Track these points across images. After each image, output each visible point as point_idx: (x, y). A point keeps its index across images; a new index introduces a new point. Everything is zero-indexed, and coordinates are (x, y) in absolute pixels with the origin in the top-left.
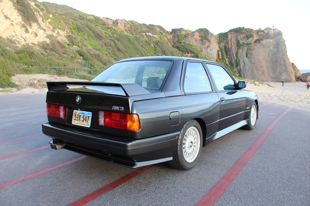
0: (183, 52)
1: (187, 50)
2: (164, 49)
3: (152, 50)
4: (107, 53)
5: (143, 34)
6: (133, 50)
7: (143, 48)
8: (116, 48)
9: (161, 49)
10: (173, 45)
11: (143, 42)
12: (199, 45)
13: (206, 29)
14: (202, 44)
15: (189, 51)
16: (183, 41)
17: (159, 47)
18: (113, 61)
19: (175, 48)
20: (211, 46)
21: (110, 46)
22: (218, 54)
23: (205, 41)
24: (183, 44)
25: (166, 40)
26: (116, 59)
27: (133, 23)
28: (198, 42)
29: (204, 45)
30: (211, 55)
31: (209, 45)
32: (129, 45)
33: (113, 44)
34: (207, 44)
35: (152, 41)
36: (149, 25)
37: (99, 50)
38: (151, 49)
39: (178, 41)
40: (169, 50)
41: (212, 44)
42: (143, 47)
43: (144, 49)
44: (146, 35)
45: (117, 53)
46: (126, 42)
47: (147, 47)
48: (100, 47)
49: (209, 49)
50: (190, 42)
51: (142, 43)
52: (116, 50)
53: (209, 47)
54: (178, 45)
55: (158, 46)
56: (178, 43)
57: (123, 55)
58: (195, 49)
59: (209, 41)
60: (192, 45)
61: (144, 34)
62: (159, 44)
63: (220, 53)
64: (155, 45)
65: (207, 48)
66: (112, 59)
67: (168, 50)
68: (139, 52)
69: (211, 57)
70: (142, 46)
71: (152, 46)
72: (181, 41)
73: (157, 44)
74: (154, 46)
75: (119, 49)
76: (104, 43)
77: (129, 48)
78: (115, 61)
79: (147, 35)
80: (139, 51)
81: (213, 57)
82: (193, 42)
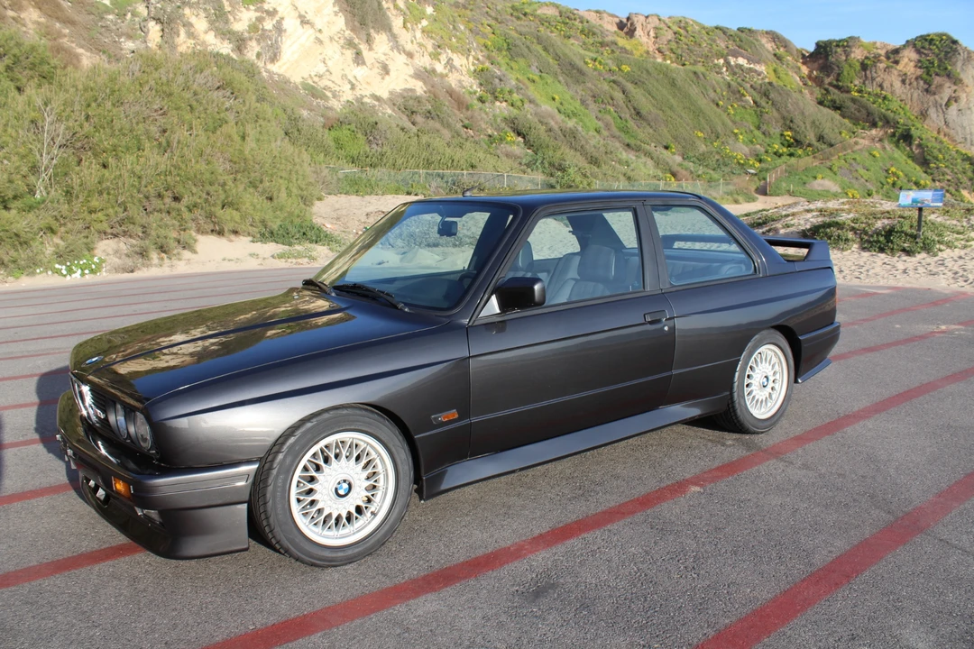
0: (856, 121)
1: (869, 114)
2: (788, 112)
3: (747, 117)
4: (600, 124)
5: (716, 61)
6: (683, 114)
7: (719, 110)
8: (631, 108)
9: (778, 110)
10: (819, 96)
11: (718, 90)
12: (915, 95)
13: (945, 35)
14: (927, 91)
15: (877, 119)
16: (857, 82)
17: (773, 104)
18: (621, 153)
19: (829, 107)
20: (963, 96)
21: (611, 102)
23: (937, 80)
24: (856, 94)
25: (796, 81)
26: (628, 145)
27: (683, 24)
28: (910, 84)
29: (935, 94)
30: (959, 129)
31: (954, 95)
32: (670, 97)
33: (618, 95)
34: (947, 91)
35: (749, 86)
36: (736, 29)
37: (575, 115)
38: (743, 110)
39: (835, 82)
40: (807, 114)
41: (967, 89)
42: (717, 105)
43: (722, 113)
44: (727, 63)
45: (631, 124)
46: (660, 88)
47: (732, 106)
48: (578, 104)
49: (954, 107)
50: (881, 86)
51: (715, 91)
52: (628, 116)
53: (956, 101)
54: (836, 95)
55: (770, 102)
56: (836, 91)
57: (651, 131)
58: (901, 110)
59: (957, 81)
60: (889, 96)
61: (721, 61)
62: (772, 96)
64: (758, 99)
65: (947, 105)
66: (618, 144)
67: (803, 113)
68: (703, 121)
69: (959, 139)
70: (713, 101)
71: (747, 101)
72: (849, 85)
73: (766, 95)
74: (755, 102)
75: (638, 113)
76: (591, 94)
77: (671, 108)
78: (626, 151)
79: (732, 63)
80: (704, 118)
81: (968, 137)
82: (892, 85)
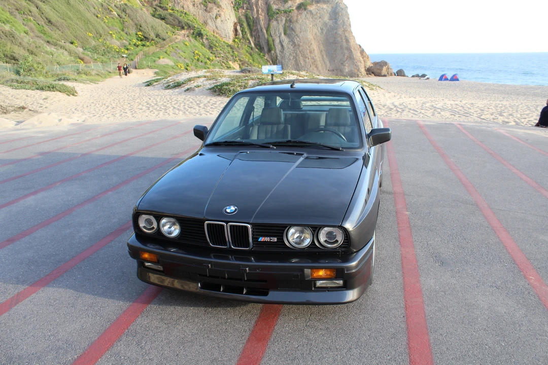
0: (173, 26)
1: (179, 22)
2: (138, 21)
3: (115, 24)
4: (27, 28)
6: (78, 22)
7: (99, 20)
8: (44, 18)
9: (132, 20)
10: (152, 12)
11: (96, 8)
12: (200, 13)
14: (206, 10)
15: (184, 25)
16: (170, 5)
17: (129, 16)
18: (46, 47)
19: (158, 18)
20: (222, 14)
21: (30, 13)
22: (236, 30)
23: (210, 5)
24: (171, 11)
25: (138, 3)
26: (48, 42)
28: (197, 7)
29: (209, 12)
30: (223, 30)
31: (218, 13)
32: (68, 12)
33: (34, 9)
34: (215, 11)
35: (113, 5)
37: (8, 22)
38: (112, 20)
39: (159, 5)
40: (148, 22)
41: (224, 11)
42: (97, 16)
43: (101, 22)
45: (46, 28)
46: (61, 6)
47: (106, 17)
48: (8, 15)
49: (219, 20)
50: (183, 7)
51: (95, 8)
52: (43, 23)
53: (220, 16)
54: (160, 11)
55: (127, 15)
56: (161, 9)
57: (60, 32)
58: (194, 20)
59: (219, 6)
60: (188, 13)
62: (128, 12)
63: (238, 28)
64: (120, 14)
65: (216, 18)
66: (42, 42)
67: (146, 22)
68: (90, 27)
69: (223, 36)
70: (94, 14)
71: (114, 15)
72: (167, 6)
73: (124, 11)
74: (119, 15)
75: (50, 22)
76: (15, 8)
77: (70, 18)
78: (48, 46)
80: (91, 24)
81: (227, 34)
82: (188, 7)
